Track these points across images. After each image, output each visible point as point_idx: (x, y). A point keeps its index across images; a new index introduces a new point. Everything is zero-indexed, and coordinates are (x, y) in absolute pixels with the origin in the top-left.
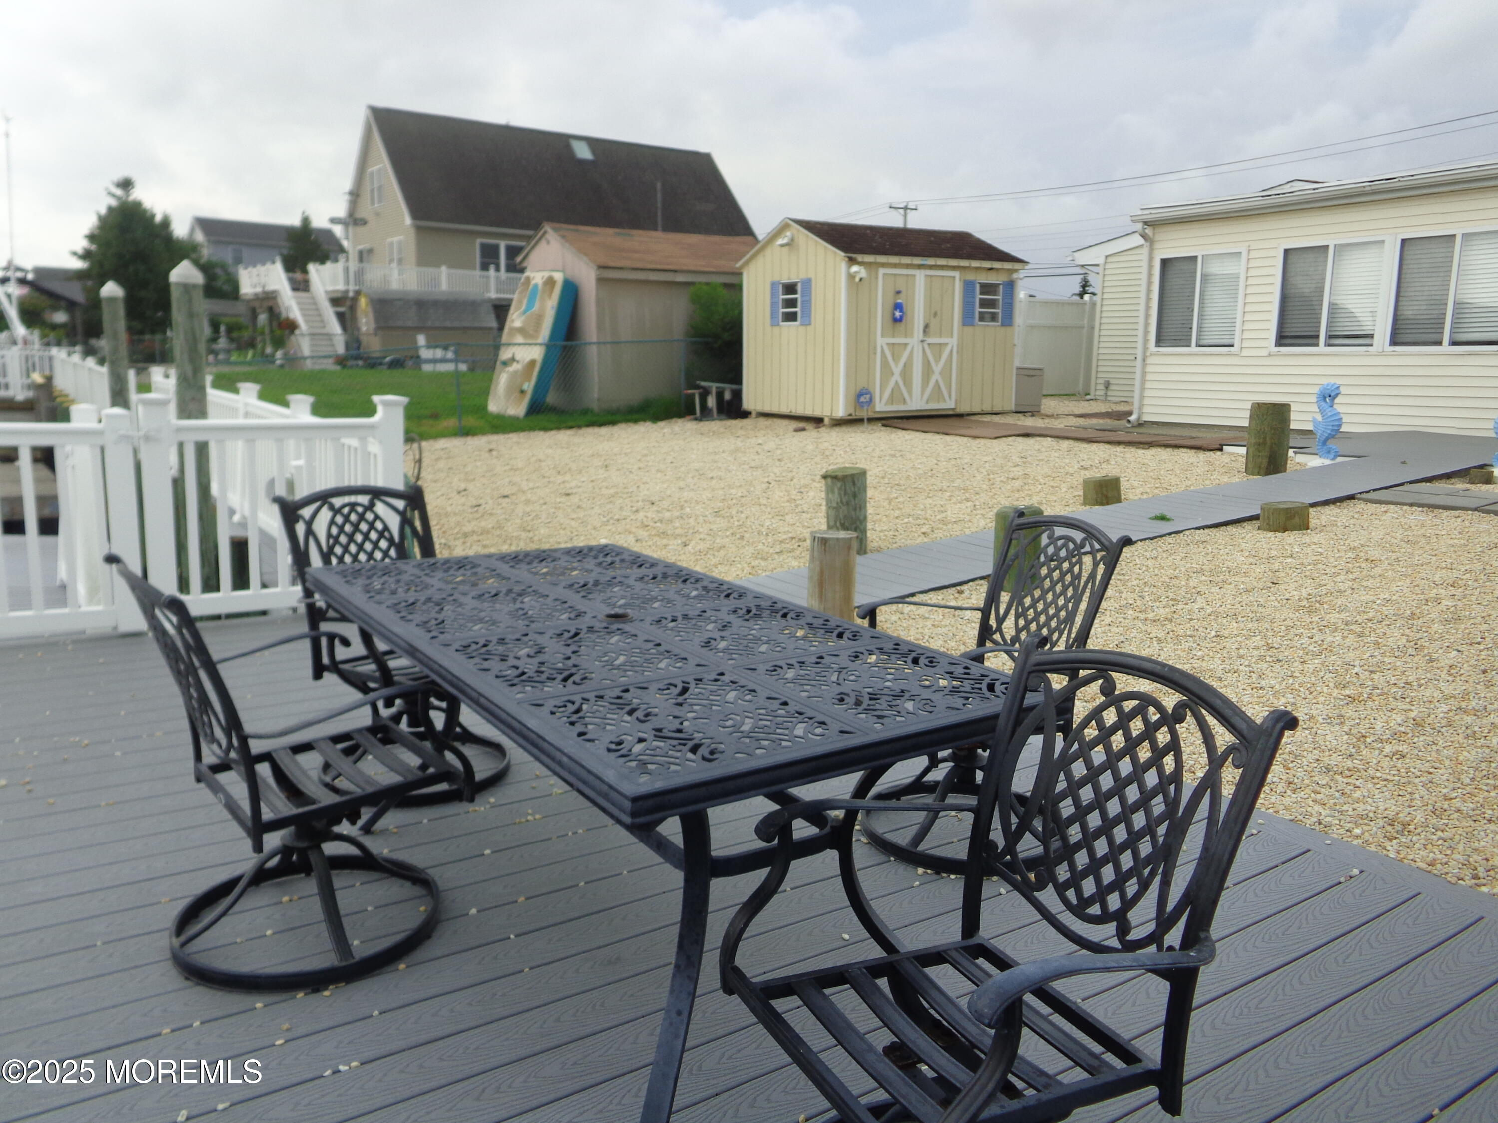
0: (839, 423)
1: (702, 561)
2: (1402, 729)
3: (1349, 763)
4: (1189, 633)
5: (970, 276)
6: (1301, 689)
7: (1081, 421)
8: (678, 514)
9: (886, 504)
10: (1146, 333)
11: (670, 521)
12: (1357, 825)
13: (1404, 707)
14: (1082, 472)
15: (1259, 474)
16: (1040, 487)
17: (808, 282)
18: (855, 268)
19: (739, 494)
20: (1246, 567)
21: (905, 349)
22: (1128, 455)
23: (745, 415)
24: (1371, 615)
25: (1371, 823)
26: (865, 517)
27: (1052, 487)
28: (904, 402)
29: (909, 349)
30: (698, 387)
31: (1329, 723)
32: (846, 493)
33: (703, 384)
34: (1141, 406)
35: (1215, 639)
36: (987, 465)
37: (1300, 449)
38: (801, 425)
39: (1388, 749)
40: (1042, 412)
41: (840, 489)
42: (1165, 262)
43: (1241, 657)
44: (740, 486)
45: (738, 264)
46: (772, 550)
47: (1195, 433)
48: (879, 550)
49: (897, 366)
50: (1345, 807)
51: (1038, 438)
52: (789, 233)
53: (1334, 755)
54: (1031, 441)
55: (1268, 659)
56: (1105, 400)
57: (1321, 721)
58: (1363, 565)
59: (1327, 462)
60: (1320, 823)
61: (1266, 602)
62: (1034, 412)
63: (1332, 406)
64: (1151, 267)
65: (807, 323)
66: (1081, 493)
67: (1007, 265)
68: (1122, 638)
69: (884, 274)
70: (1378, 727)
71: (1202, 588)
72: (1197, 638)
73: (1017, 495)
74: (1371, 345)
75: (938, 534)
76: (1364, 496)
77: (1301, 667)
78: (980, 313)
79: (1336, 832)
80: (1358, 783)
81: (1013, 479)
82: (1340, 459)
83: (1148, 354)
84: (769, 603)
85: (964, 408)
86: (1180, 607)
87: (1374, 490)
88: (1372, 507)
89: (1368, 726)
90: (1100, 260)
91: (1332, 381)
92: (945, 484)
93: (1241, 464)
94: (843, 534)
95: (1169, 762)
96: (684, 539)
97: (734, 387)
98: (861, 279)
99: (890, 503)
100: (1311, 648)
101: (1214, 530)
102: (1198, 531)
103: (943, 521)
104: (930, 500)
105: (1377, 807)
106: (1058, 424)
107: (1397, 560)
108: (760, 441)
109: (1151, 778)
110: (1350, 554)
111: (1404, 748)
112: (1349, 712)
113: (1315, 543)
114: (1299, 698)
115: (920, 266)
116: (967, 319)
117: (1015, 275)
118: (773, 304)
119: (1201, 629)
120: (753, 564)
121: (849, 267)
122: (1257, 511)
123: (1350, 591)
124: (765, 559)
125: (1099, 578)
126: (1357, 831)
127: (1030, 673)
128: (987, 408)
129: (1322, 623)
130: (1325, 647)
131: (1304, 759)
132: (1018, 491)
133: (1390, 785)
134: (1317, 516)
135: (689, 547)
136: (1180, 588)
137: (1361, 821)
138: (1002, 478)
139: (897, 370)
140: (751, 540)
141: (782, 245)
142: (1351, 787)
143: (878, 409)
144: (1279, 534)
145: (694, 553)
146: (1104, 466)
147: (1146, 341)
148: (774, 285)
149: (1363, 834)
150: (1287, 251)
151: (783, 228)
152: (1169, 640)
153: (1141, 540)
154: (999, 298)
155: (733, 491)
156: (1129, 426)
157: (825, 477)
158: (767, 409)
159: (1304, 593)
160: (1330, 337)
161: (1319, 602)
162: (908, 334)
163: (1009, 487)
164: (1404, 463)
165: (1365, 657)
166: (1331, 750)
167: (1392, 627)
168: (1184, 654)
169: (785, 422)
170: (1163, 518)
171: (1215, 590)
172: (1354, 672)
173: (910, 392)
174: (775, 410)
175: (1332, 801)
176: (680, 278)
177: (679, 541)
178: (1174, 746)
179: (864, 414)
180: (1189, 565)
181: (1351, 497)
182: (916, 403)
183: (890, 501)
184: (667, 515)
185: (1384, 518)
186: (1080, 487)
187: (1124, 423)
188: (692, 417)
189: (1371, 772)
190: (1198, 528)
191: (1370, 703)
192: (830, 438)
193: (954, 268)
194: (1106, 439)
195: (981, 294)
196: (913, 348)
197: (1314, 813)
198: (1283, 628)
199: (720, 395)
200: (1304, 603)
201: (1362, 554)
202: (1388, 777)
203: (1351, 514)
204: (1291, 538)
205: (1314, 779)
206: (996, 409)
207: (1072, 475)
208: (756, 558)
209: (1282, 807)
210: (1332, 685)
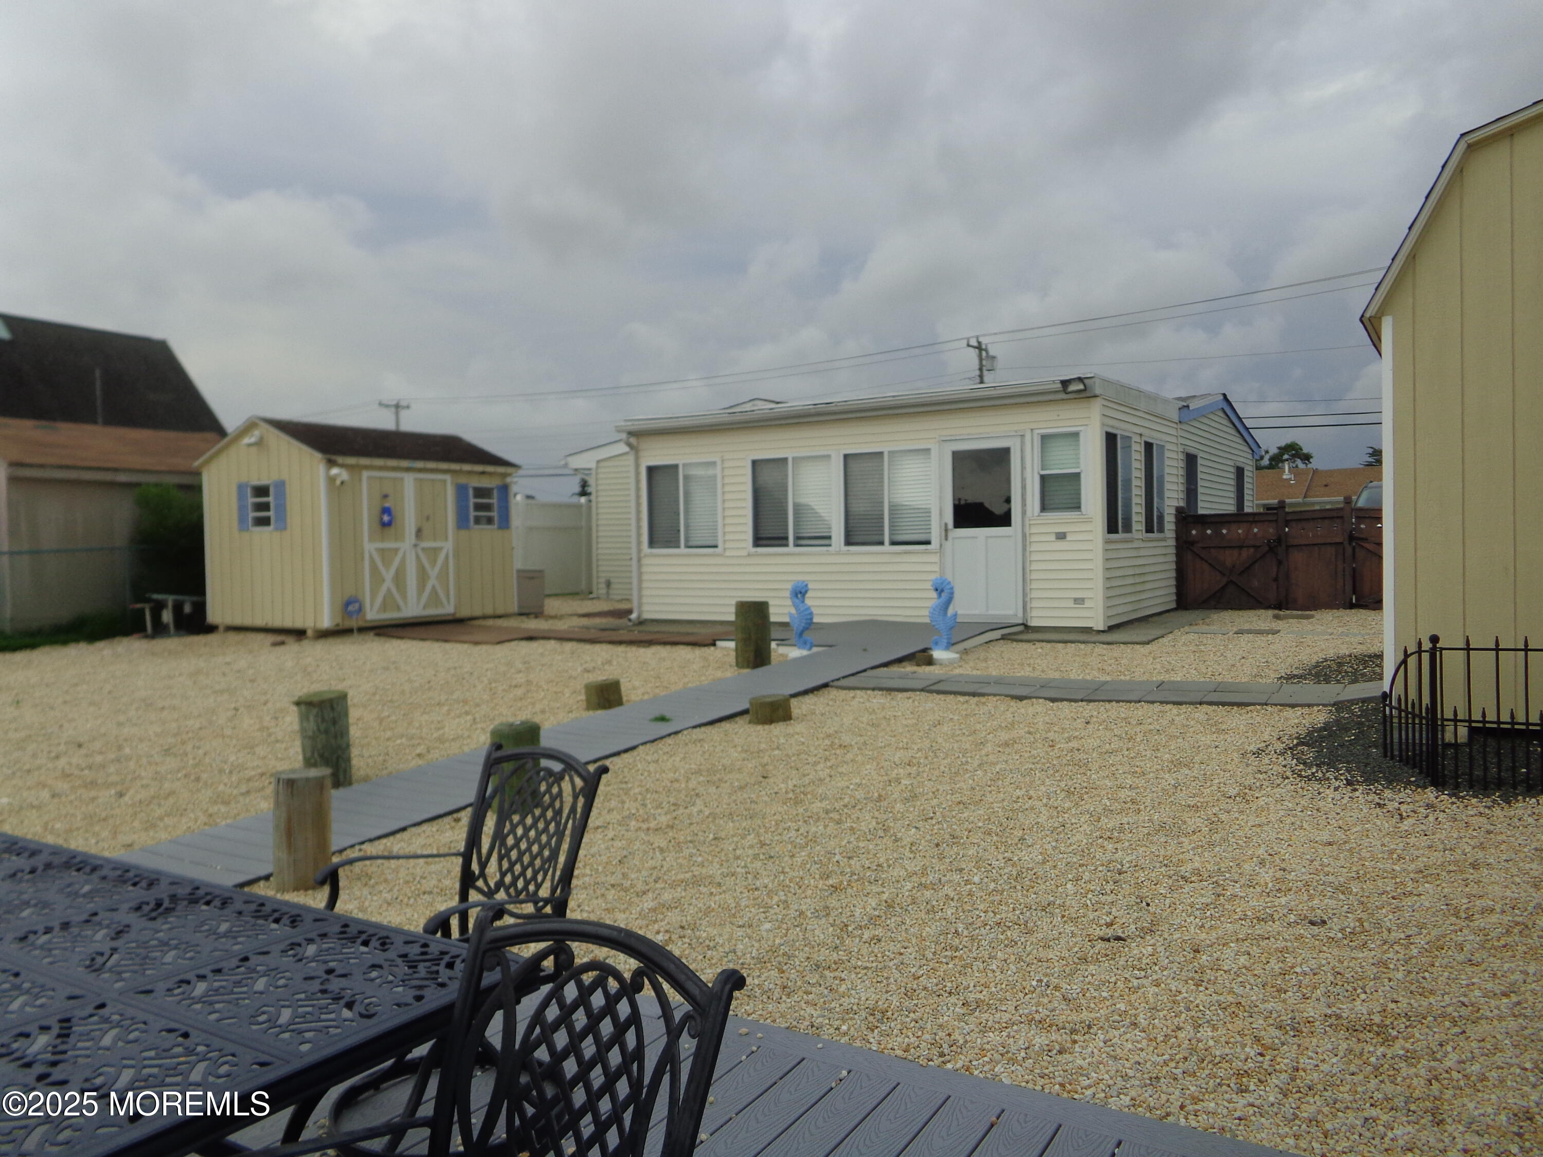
0: (324, 635)
1: (143, 814)
2: (877, 913)
3: (835, 956)
4: (689, 839)
5: (463, 480)
6: (792, 885)
7: (585, 621)
8: (113, 756)
9: (376, 724)
10: (639, 535)
11: (103, 766)
12: (844, 1021)
13: (878, 890)
14: (586, 675)
15: (748, 667)
16: (543, 694)
17: (281, 485)
18: (335, 471)
19: (197, 726)
20: (739, 763)
21: (396, 554)
22: (629, 655)
23: (211, 629)
24: (846, 800)
25: (856, 1017)
26: (348, 746)
27: (556, 693)
28: (398, 608)
29: (400, 555)
30: (149, 600)
31: (816, 917)
32: (323, 720)
33: (156, 596)
34: (640, 605)
35: (713, 843)
36: (489, 673)
37: (782, 641)
38: (279, 638)
39: (867, 935)
40: (546, 613)
41: (316, 716)
42: (651, 470)
43: (738, 858)
44: (199, 716)
45: (196, 464)
46: (235, 792)
47: (690, 629)
48: (366, 779)
49: (388, 572)
50: (833, 1005)
51: (542, 642)
52: (257, 432)
53: (823, 949)
54: (534, 645)
55: (762, 857)
56: (608, 597)
57: (810, 915)
58: (838, 752)
59: (805, 652)
60: (812, 1026)
61: (758, 796)
62: (538, 614)
63: (803, 602)
64: (638, 474)
65: (283, 526)
66: (583, 697)
67: (501, 470)
68: (625, 853)
69: (369, 478)
70: (857, 914)
71: (701, 790)
72: (696, 843)
73: (519, 704)
74: (830, 545)
75: (435, 755)
76: (836, 683)
77: (790, 862)
78: (475, 516)
79: (827, 1033)
80: (843, 976)
81: (516, 686)
82: (815, 649)
83: (642, 555)
84: (188, 890)
85: (464, 613)
86: (681, 810)
87: (843, 677)
88: (843, 694)
89: (849, 914)
90: (593, 465)
91: (801, 578)
92: (443, 698)
93: (732, 658)
94: (314, 773)
95: (630, 1037)
96: (119, 788)
97: (195, 599)
98: (342, 483)
99: (381, 723)
100: (798, 840)
101: (709, 729)
102: (695, 730)
103: (441, 740)
104: (426, 717)
105: (860, 999)
106: (562, 626)
107: (865, 743)
108: (228, 660)
109: (615, 1057)
110: (827, 742)
111: (879, 932)
112: (833, 902)
113: (798, 734)
114: (789, 895)
115: (408, 470)
116: (462, 522)
117: (508, 480)
118: (242, 509)
119: (700, 833)
120: (211, 811)
121: (329, 469)
122: (746, 706)
123: (828, 779)
124: (226, 803)
125: (579, 810)
126: (844, 1028)
127: (485, 952)
128: (489, 611)
129: (807, 814)
130: (810, 838)
131: (796, 960)
132: (521, 699)
133: (869, 973)
134: (798, 707)
135: (126, 798)
136: (679, 791)
137: (847, 1017)
138: (504, 687)
139: (388, 575)
140: (210, 782)
141: (250, 445)
142: (837, 982)
143: (369, 617)
144: (767, 727)
145: (133, 805)
146: (606, 667)
147: (639, 543)
148: (241, 488)
149: (849, 1030)
150: (754, 463)
151: (249, 426)
152: (672, 849)
153: (643, 744)
154: (494, 501)
155: (190, 723)
156: (630, 624)
157: (298, 704)
158: (238, 621)
159: (790, 784)
160: (798, 538)
161: (803, 793)
162: (399, 537)
163: (511, 696)
164: (865, 650)
165: (843, 843)
166: (819, 945)
167: (863, 811)
168: (685, 862)
169: (260, 636)
170: (663, 719)
171: (712, 789)
172: (835, 860)
173: (404, 596)
174: (248, 621)
175: (822, 1000)
176: (122, 478)
177: (113, 792)
178: (635, 1018)
179: (353, 623)
180: (687, 766)
181: (826, 685)
182: (412, 609)
183: (381, 720)
184: (99, 759)
185: (852, 703)
186: (583, 691)
187: (623, 622)
188: (142, 635)
189: (853, 961)
190: (695, 727)
191: (849, 890)
192: (314, 651)
193: (444, 471)
194: (609, 639)
195: (475, 498)
196: (405, 553)
197: (806, 1015)
198: (773, 823)
199: (178, 609)
200: (791, 795)
201: (836, 741)
202: (869, 965)
203: (826, 701)
204: (778, 729)
205: (806, 979)
206: (500, 611)
207: (575, 678)
208: (216, 802)
209: (778, 1015)
210: (817, 876)
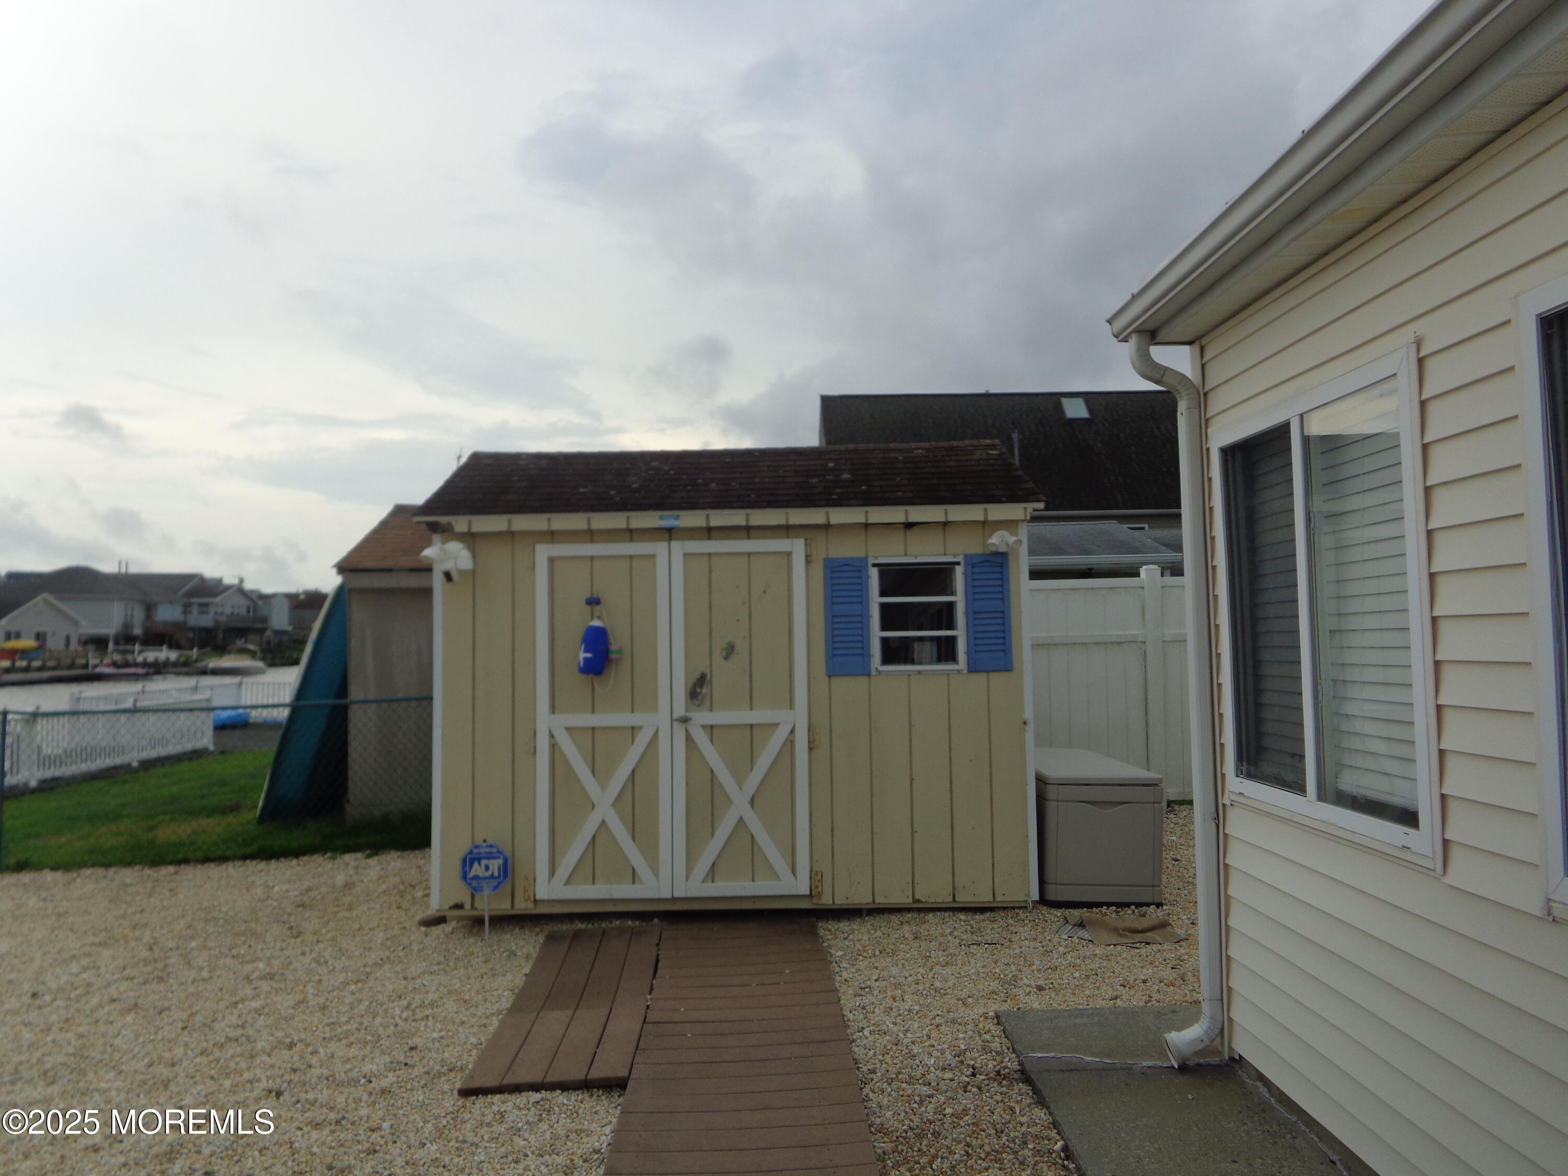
5: (842, 548)
10: (1217, 717)
21: (628, 741)
28: (631, 876)
29: (642, 740)
34: (1224, 991)
42: (1228, 452)
49: (603, 787)
69: (553, 560)
78: (884, 641)
83: (1225, 799)
85: (846, 895)
115: (670, 533)
116: (842, 659)
117: (1002, 539)
139: (604, 791)
143: (543, 892)
154: (959, 599)
179: (486, 906)
182: (674, 877)
193: (787, 530)
195: (883, 594)
196: (653, 738)
